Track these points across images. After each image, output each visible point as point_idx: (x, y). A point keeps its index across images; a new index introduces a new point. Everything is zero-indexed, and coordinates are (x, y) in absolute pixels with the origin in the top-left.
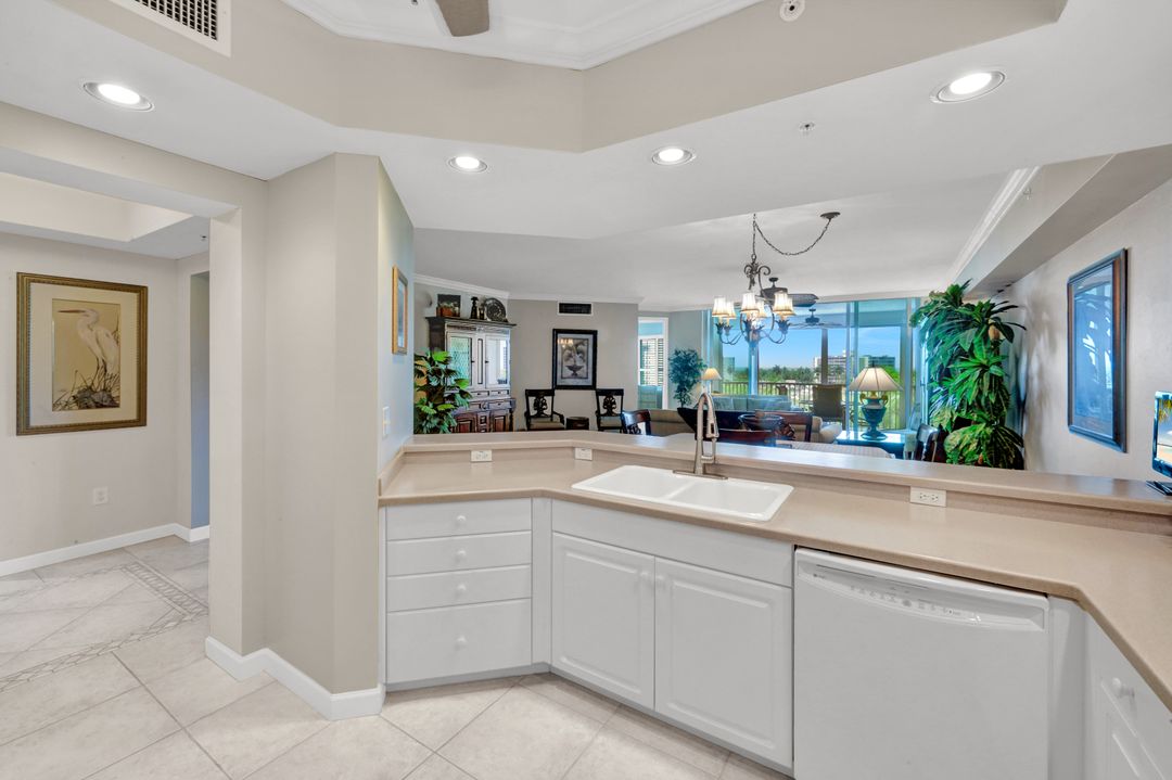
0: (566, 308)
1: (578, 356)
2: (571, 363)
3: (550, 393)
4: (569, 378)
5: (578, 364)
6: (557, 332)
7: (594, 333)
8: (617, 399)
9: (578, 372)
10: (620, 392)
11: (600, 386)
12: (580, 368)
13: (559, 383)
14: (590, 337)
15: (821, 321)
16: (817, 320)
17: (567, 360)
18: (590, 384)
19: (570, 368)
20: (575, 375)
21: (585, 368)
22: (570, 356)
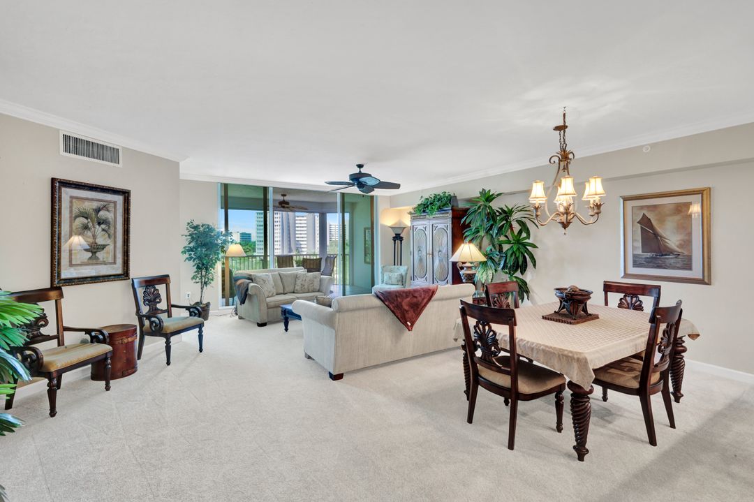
1: (99, 229)
3: (51, 294)
4: (82, 264)
5: (100, 241)
6: (57, 185)
7: (126, 194)
8: (161, 288)
9: (100, 255)
10: (164, 279)
11: (135, 273)
12: (103, 247)
14: (119, 199)
17: (79, 234)
18: (120, 271)
20: (93, 260)
21: (111, 247)
22: (86, 227)
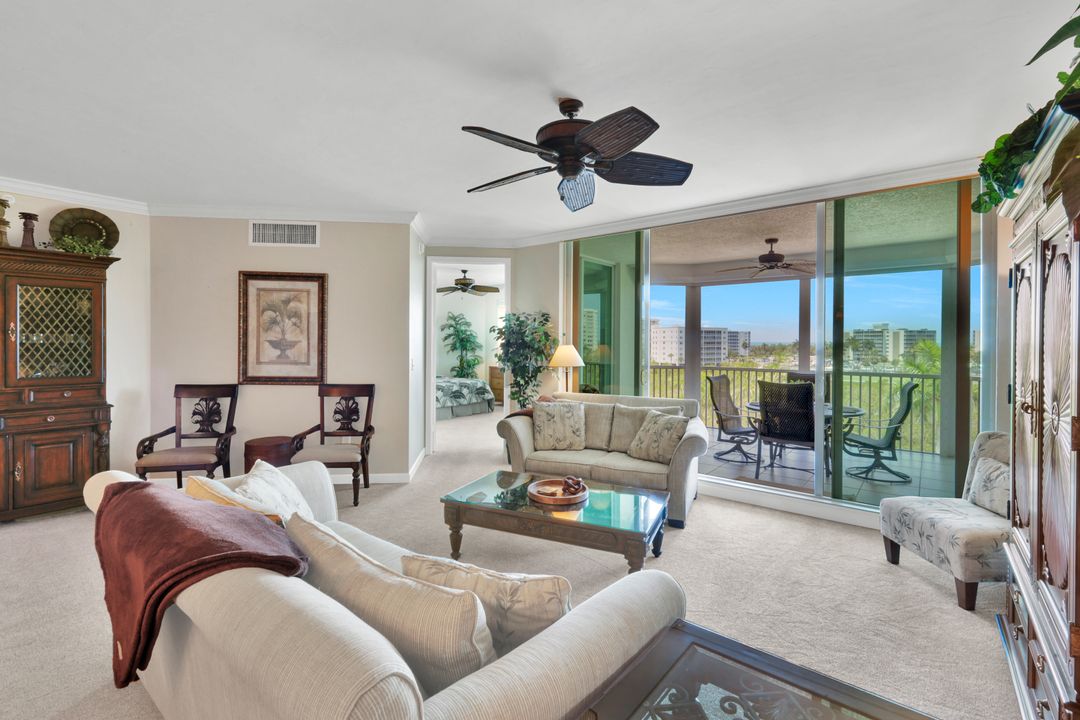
0: (266, 232)
2: (275, 335)
3: (231, 391)
4: (272, 362)
7: (322, 279)
8: (363, 402)
10: (368, 390)
11: (331, 378)
13: (251, 373)
15: (786, 260)
16: (779, 258)
17: (267, 330)
18: (313, 374)
19: (275, 344)
20: (282, 359)
21: (303, 344)
22: (274, 322)
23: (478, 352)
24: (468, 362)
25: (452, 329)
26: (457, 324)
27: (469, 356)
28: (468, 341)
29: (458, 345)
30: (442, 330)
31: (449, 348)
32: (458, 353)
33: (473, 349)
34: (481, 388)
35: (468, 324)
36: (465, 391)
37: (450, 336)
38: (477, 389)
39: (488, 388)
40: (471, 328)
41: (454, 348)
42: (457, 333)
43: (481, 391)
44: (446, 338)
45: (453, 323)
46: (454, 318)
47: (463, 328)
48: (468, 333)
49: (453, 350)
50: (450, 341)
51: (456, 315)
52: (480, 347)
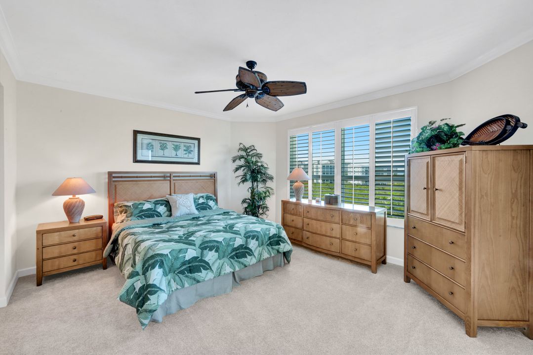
23: (269, 184)
24: (259, 194)
25: (243, 160)
26: (248, 155)
27: (261, 188)
28: (259, 172)
29: (248, 177)
30: (234, 161)
31: (239, 180)
32: (249, 184)
33: (264, 181)
34: (275, 235)
35: (259, 156)
36: (253, 244)
37: (241, 167)
38: (270, 238)
39: (284, 234)
40: (262, 159)
41: (244, 180)
42: (248, 164)
43: (275, 241)
44: (237, 169)
45: (244, 154)
46: (245, 150)
47: (254, 159)
48: (259, 164)
49: (243, 181)
50: (241, 172)
51: (247, 146)
52: (271, 178)
